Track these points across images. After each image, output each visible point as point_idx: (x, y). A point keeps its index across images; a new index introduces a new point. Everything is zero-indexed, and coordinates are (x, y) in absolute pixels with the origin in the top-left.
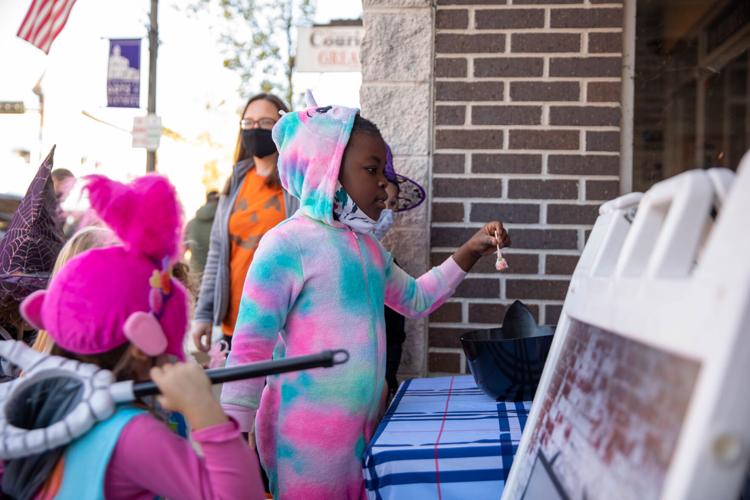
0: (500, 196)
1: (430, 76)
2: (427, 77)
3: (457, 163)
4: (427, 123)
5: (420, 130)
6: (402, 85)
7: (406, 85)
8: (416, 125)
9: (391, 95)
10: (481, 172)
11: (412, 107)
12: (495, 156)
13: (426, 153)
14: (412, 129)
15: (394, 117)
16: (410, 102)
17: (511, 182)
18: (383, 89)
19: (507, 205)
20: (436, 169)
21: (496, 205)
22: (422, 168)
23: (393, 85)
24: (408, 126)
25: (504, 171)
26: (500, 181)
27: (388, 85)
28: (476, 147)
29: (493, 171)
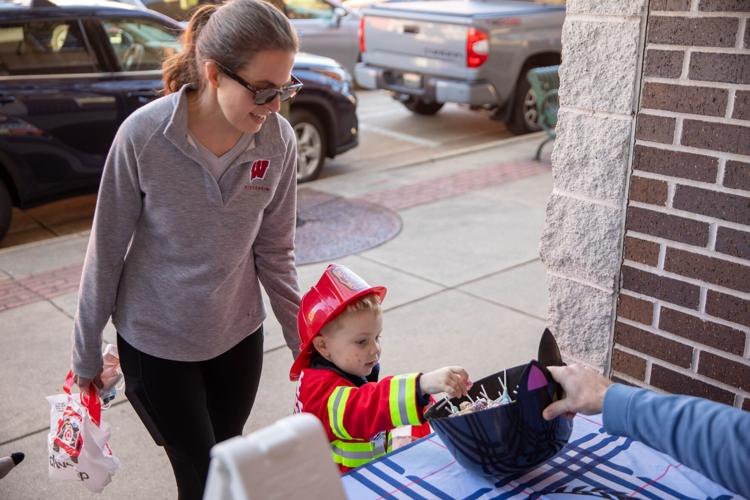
0: (713, 181)
1: (643, 9)
2: (639, 11)
3: (664, 129)
4: (633, 72)
5: (625, 81)
6: (609, 20)
7: (614, 20)
8: (620, 76)
9: (597, 33)
10: (694, 145)
11: (618, 50)
12: (713, 126)
13: (629, 112)
14: (616, 80)
15: (599, 61)
16: (618, 43)
17: (729, 164)
18: (589, 25)
19: (721, 194)
20: (639, 133)
21: (707, 192)
22: (622, 131)
23: (600, 20)
24: (613, 74)
25: (722, 148)
26: (716, 160)
27: (594, 19)
28: (691, 111)
29: (709, 146)
